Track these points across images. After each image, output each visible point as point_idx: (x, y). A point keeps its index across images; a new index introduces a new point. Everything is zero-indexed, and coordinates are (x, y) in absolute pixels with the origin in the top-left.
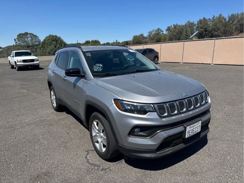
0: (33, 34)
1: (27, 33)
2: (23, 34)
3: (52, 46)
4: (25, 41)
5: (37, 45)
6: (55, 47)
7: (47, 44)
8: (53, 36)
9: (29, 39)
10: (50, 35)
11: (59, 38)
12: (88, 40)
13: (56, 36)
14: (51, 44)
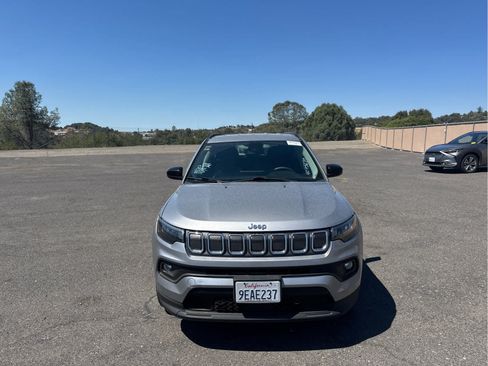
0: (297, 104)
1: (288, 103)
2: (283, 105)
3: (325, 123)
4: (283, 117)
5: (301, 123)
6: (330, 125)
7: (316, 120)
8: (328, 106)
9: (291, 111)
10: (324, 105)
11: (340, 109)
12: (403, 110)
13: (334, 105)
14: (322, 120)
